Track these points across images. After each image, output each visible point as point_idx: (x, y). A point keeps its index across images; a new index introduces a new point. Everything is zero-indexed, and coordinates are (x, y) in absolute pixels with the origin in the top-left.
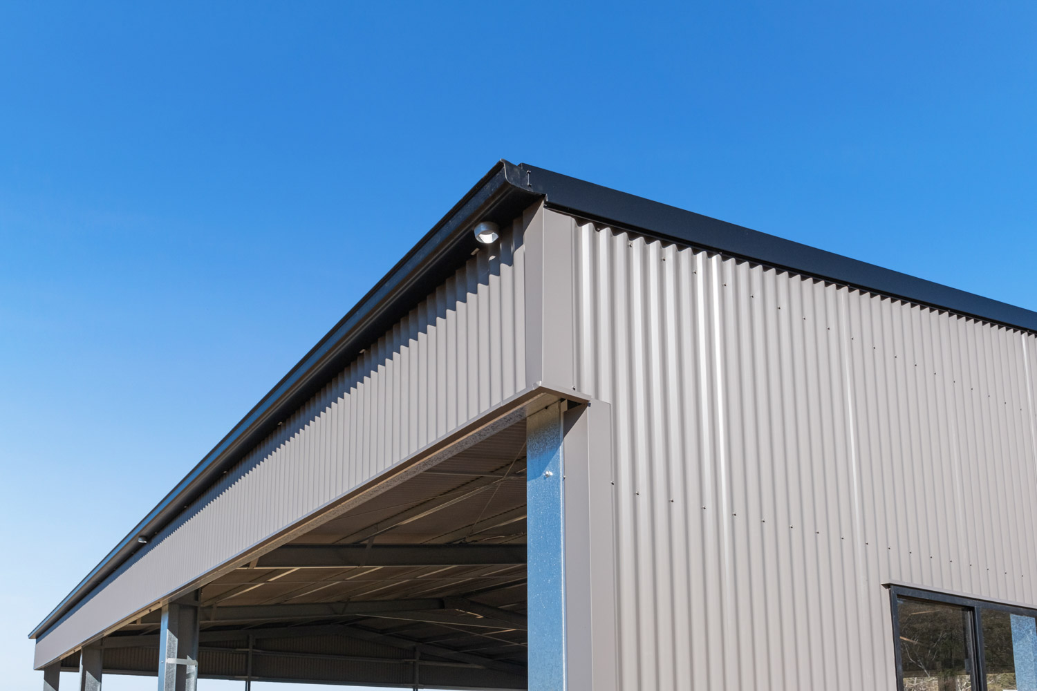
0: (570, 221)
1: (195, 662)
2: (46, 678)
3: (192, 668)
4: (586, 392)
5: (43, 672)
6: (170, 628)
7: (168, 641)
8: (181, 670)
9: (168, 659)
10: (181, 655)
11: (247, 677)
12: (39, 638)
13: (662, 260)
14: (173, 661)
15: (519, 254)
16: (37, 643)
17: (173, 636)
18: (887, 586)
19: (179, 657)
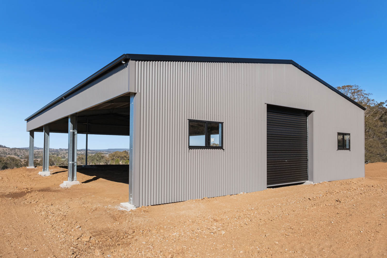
0: (134, 61)
1: (76, 131)
2: (30, 134)
3: (76, 133)
4: (136, 91)
5: (29, 132)
6: (71, 122)
7: (70, 125)
8: (74, 133)
9: (71, 130)
10: (73, 129)
11: (86, 133)
12: (28, 121)
13: (150, 64)
14: (72, 131)
15: (128, 66)
16: (27, 122)
17: (72, 124)
18: (188, 119)
19: (73, 130)
